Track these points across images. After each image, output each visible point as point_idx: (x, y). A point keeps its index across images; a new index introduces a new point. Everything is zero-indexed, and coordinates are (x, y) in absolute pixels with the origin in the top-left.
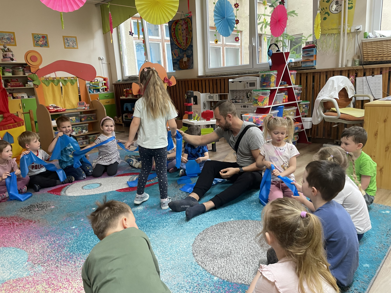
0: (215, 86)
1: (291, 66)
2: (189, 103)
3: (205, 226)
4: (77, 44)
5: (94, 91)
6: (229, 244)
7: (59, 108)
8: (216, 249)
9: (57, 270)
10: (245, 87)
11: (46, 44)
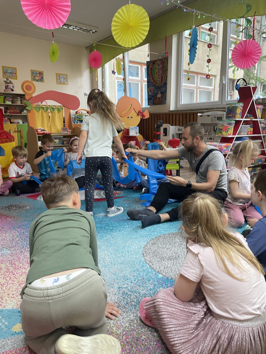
0: (184, 120)
1: (259, 102)
2: (158, 132)
3: (158, 234)
4: (67, 81)
5: (78, 122)
6: (178, 250)
7: (45, 131)
8: (165, 252)
9: (20, 254)
10: (212, 121)
11: (41, 80)
